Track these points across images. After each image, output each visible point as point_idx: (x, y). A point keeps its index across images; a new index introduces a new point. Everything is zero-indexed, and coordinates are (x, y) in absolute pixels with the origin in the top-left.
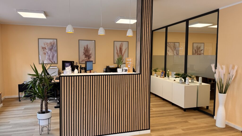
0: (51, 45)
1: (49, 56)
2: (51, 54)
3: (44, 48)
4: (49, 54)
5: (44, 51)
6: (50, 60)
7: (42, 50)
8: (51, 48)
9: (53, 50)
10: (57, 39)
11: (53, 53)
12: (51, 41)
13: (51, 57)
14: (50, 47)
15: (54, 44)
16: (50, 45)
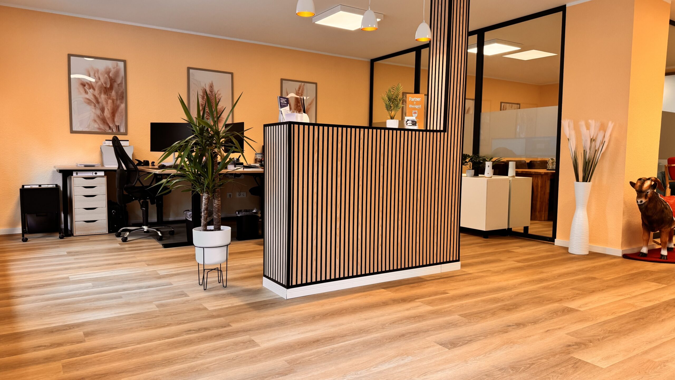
0: (109, 77)
1: (103, 110)
2: (107, 103)
3: (87, 86)
4: (101, 105)
5: (86, 92)
6: (104, 121)
7: (82, 90)
8: (108, 86)
9: (113, 93)
10: (125, 62)
11: (113, 102)
12: (109, 64)
13: (107, 114)
14: (106, 83)
15: (117, 73)
16: (106, 76)
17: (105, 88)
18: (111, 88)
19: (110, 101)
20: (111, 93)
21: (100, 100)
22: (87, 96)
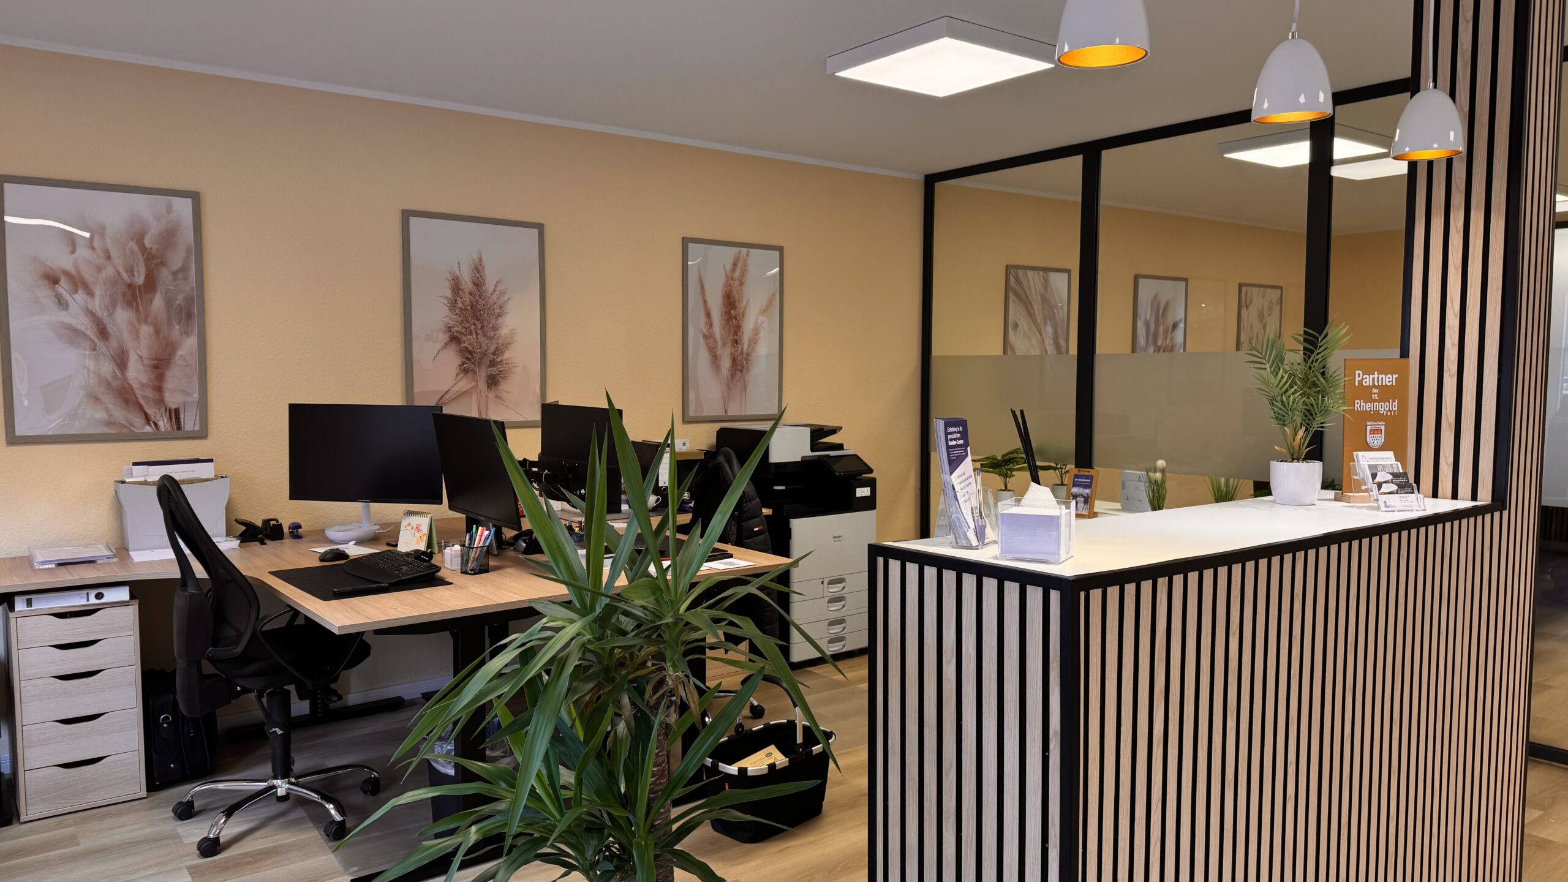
0: (144, 249)
1: (121, 361)
2: (136, 336)
3: (63, 281)
4: (114, 343)
5: (62, 303)
6: (126, 396)
7: (44, 293)
8: (140, 280)
9: (158, 303)
10: (195, 197)
11: (157, 331)
12: (141, 204)
13: (137, 374)
14: (131, 271)
15: (169, 236)
16: (133, 245)
17: (130, 286)
18: (150, 284)
19: (146, 330)
20: (151, 301)
21: (110, 329)
22: (65, 317)
